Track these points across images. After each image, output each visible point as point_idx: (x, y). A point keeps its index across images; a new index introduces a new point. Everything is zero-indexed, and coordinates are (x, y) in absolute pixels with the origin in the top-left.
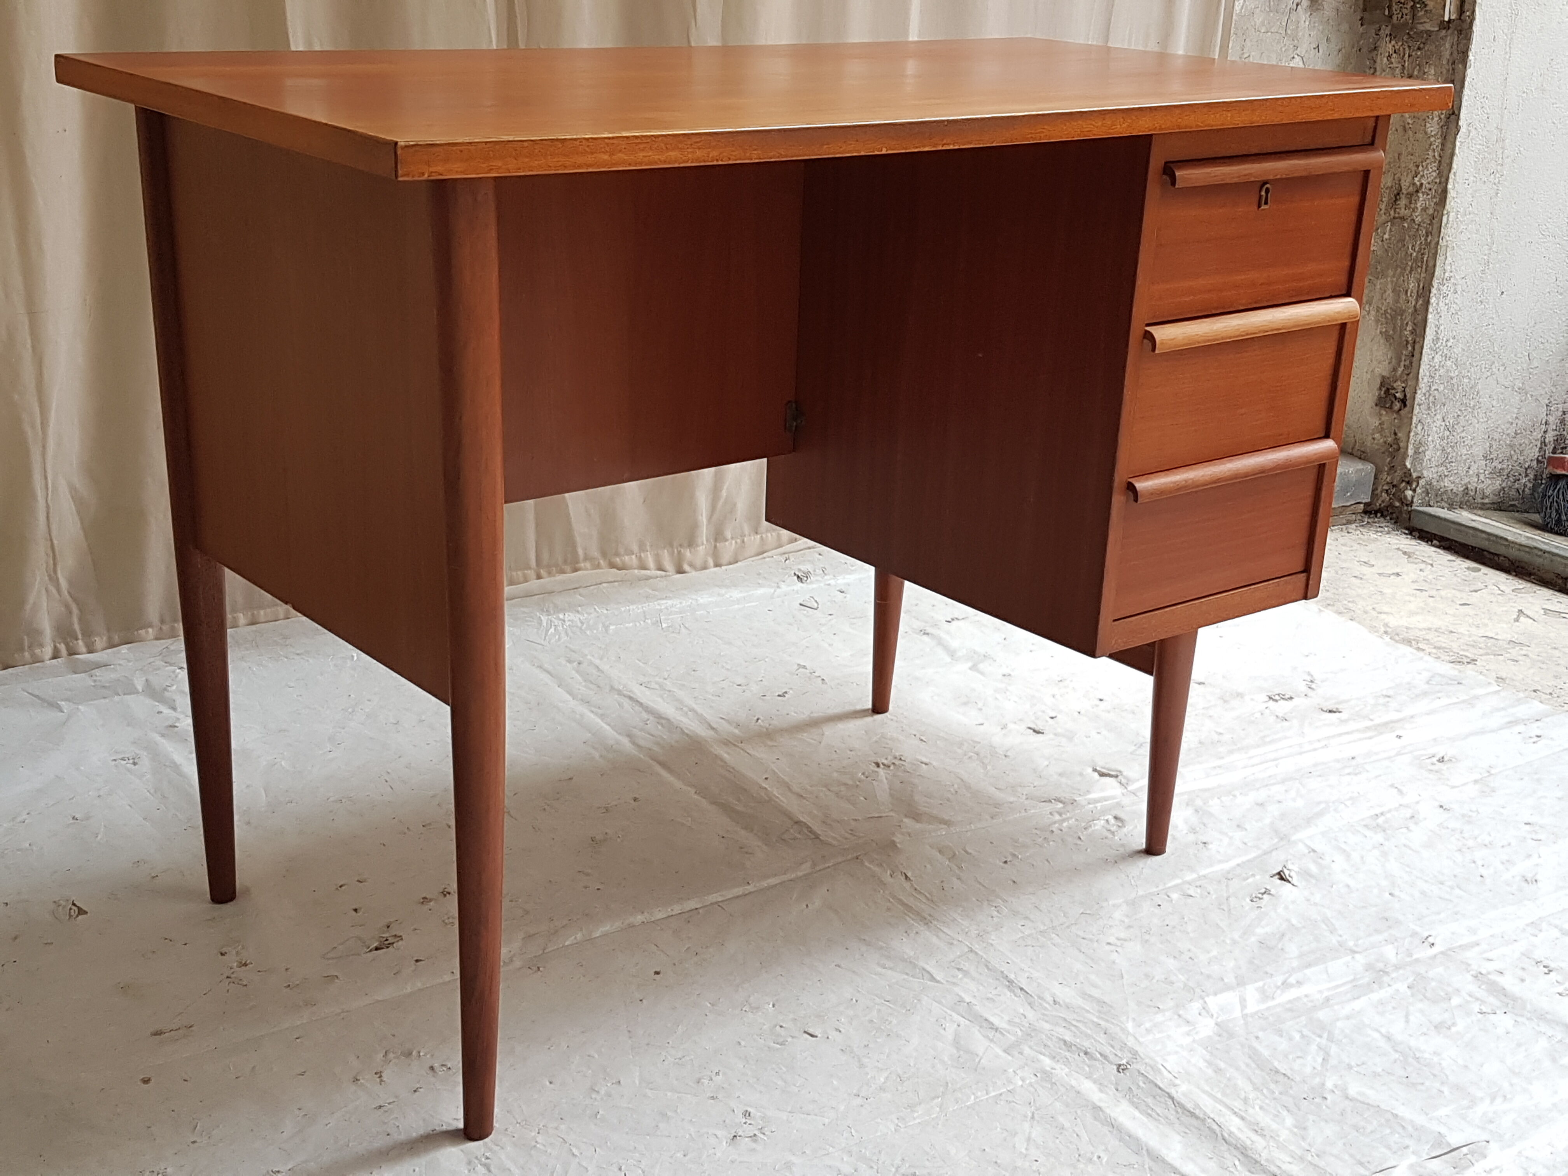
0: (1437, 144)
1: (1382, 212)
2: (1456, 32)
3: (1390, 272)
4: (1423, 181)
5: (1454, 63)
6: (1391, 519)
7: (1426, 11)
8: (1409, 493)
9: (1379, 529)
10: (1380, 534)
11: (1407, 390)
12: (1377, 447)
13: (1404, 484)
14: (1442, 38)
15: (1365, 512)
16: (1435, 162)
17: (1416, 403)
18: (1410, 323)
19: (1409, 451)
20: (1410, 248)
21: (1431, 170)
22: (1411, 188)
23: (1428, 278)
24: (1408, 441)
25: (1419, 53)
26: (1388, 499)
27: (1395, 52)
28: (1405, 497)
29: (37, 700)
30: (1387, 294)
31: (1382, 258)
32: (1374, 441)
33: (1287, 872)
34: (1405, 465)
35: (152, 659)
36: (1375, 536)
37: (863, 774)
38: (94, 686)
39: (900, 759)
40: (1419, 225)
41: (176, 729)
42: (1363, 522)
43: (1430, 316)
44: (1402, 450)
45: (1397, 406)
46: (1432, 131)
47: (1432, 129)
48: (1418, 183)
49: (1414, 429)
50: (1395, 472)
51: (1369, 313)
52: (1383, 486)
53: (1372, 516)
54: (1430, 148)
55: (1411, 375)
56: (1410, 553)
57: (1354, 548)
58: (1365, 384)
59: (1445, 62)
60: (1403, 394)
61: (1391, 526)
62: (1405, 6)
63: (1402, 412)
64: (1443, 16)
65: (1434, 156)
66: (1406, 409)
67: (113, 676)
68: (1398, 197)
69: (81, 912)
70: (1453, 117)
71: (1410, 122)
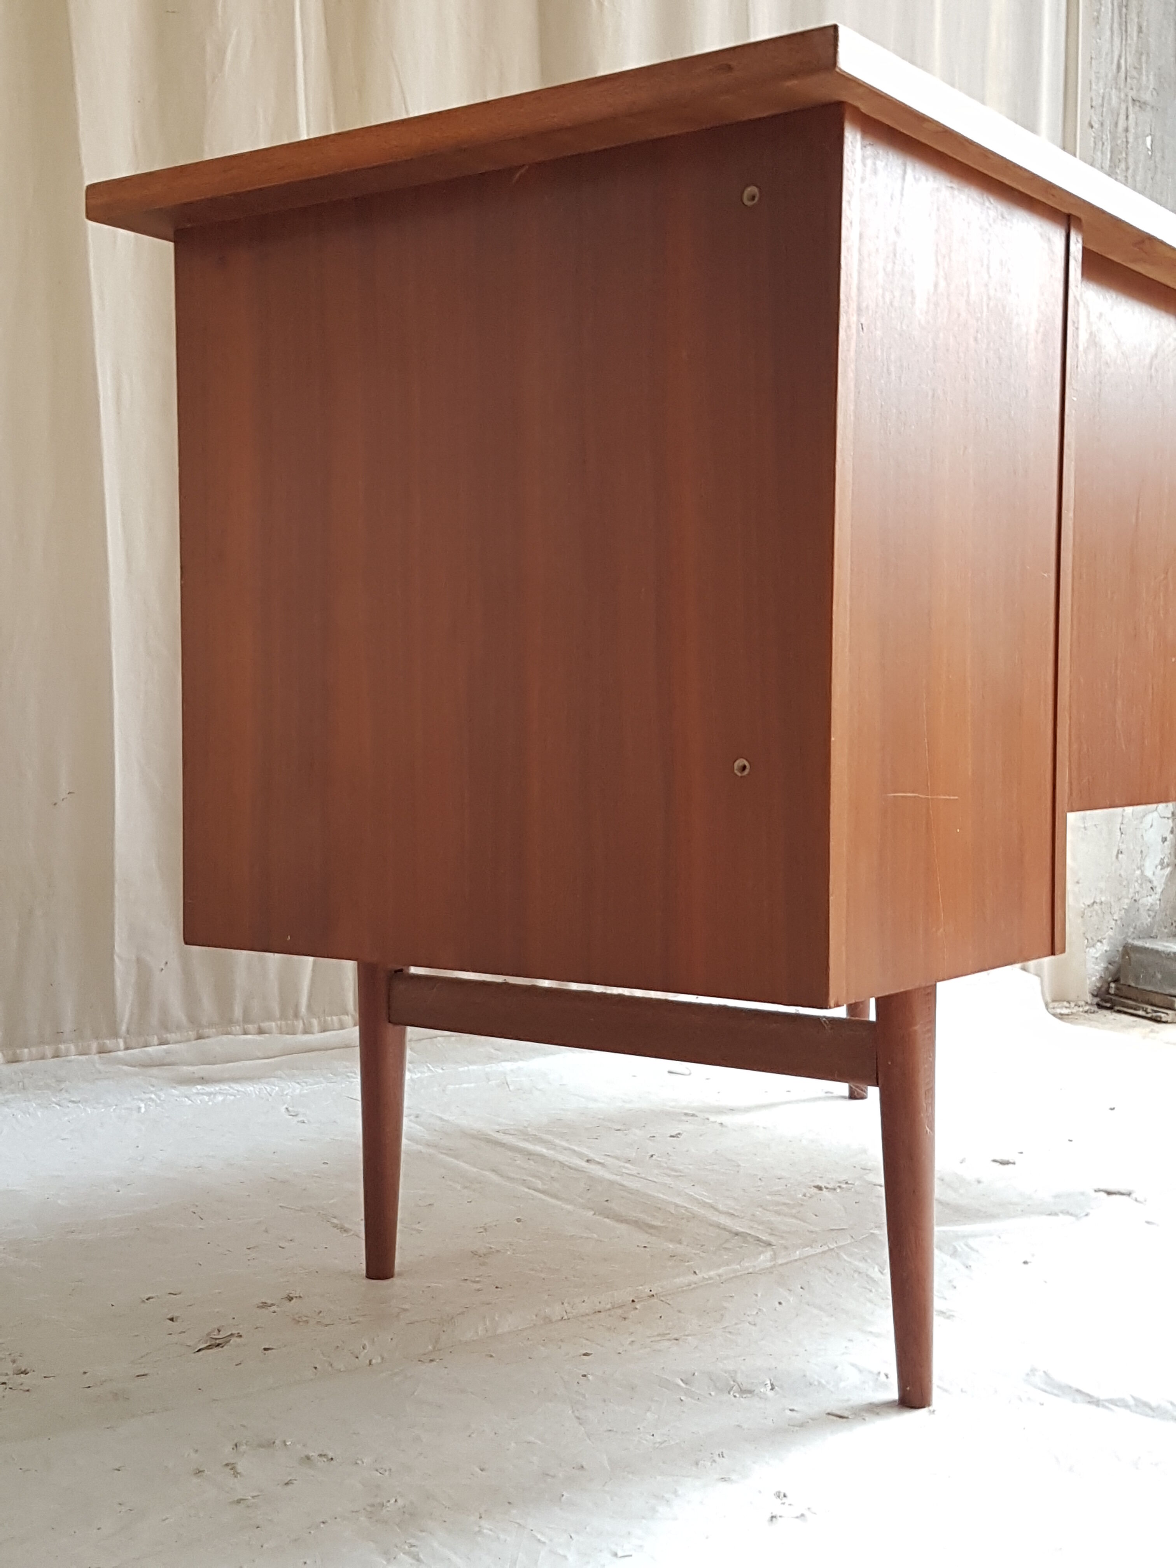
39: (847, 1183)
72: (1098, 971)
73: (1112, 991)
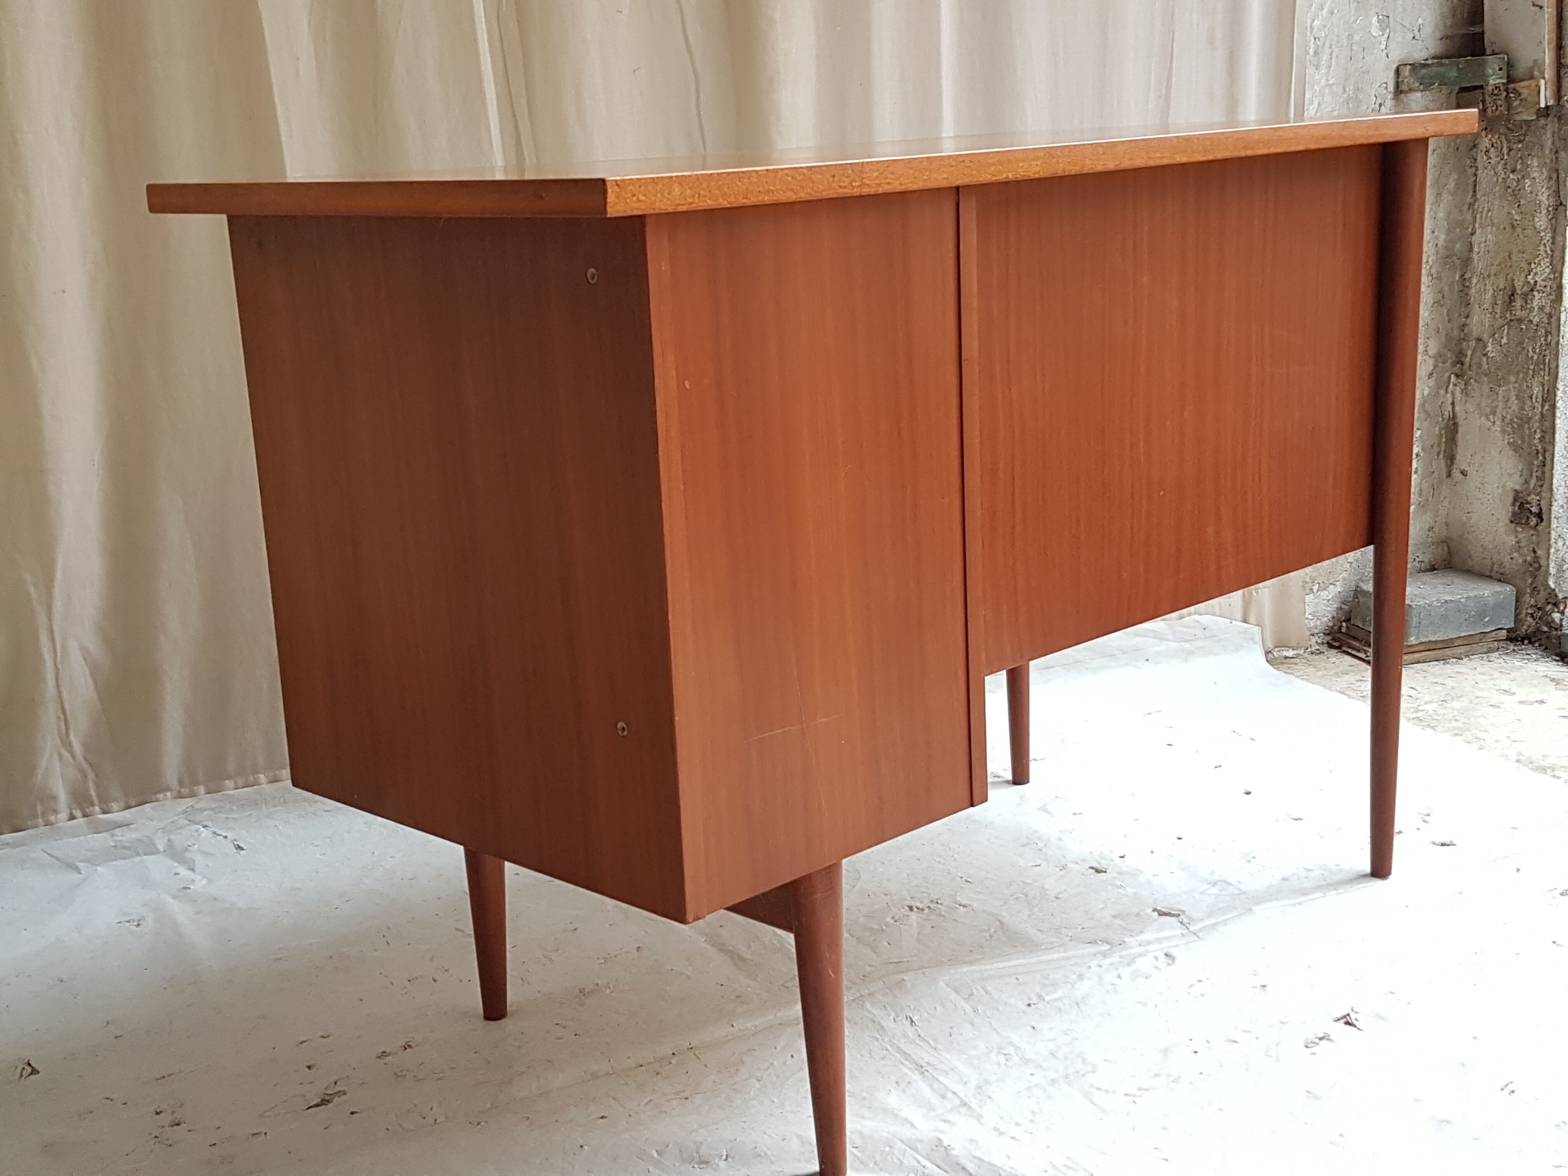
0: (1547, 238)
1: (1498, 316)
2: (1556, 119)
3: (1512, 379)
4: (1537, 279)
5: (1557, 152)
6: (1540, 645)
7: (1521, 100)
8: (1556, 616)
9: (1526, 657)
10: (1526, 661)
11: (1542, 503)
12: (1516, 568)
13: (1550, 606)
14: (1542, 128)
15: (1510, 639)
16: (1547, 258)
17: (1553, 516)
18: (1538, 431)
19: (1551, 569)
20: (1530, 350)
21: (1544, 267)
22: (1525, 288)
23: (1551, 382)
24: (1548, 558)
25: (1520, 146)
26: (1534, 623)
27: (1493, 146)
28: (1553, 621)
29: (57, 862)
30: (1511, 401)
31: (1502, 363)
32: (1513, 561)
33: (1353, 1016)
34: (1548, 585)
35: (176, 818)
36: (1520, 664)
37: (893, 918)
38: (115, 846)
39: (937, 903)
40: (1537, 325)
41: (188, 891)
42: (1508, 649)
43: (1558, 421)
44: (1543, 569)
45: (1533, 521)
46: (1541, 226)
47: (1541, 223)
48: (1532, 282)
49: (1554, 545)
50: (1538, 594)
51: (1494, 423)
52: (1527, 609)
53: (1518, 643)
54: (1540, 243)
55: (1544, 486)
56: (1559, 680)
57: (1495, 676)
58: (1497, 500)
59: (1547, 152)
60: (1538, 507)
61: (1540, 653)
62: (1499, 97)
63: (1540, 528)
64: (1539, 103)
65: (1546, 251)
66: (1543, 524)
67: (134, 835)
68: (1512, 298)
69: (34, 1071)
70: (1562, 208)
71: (1518, 218)
72: (1329, 612)
73: (1344, 630)
